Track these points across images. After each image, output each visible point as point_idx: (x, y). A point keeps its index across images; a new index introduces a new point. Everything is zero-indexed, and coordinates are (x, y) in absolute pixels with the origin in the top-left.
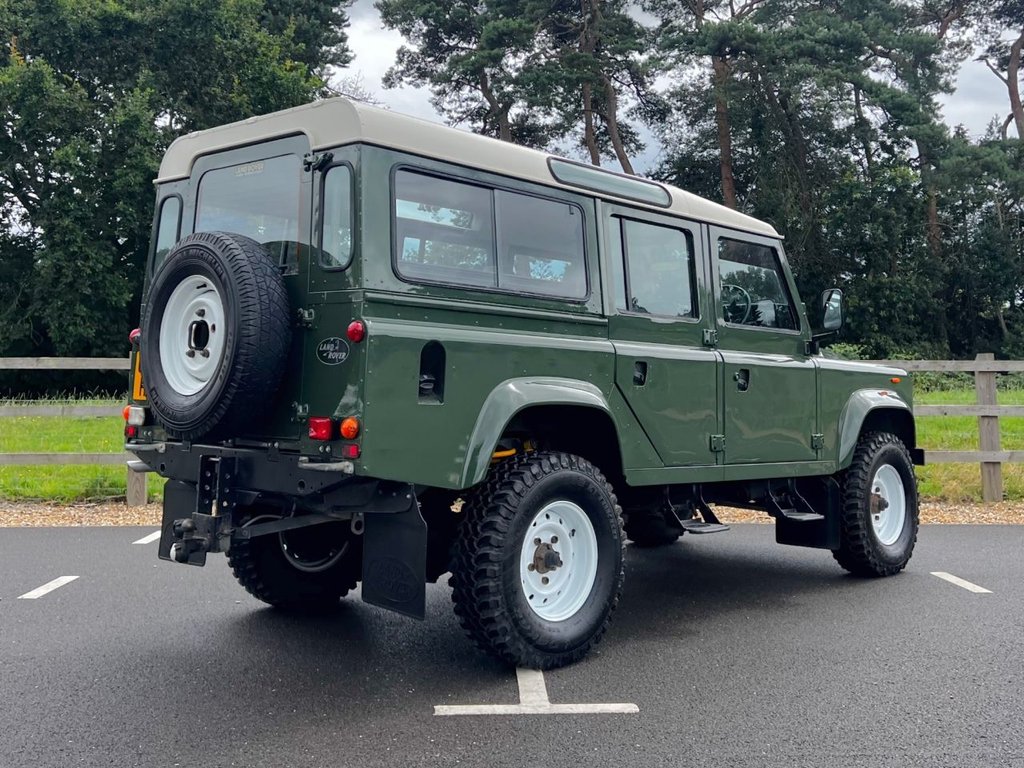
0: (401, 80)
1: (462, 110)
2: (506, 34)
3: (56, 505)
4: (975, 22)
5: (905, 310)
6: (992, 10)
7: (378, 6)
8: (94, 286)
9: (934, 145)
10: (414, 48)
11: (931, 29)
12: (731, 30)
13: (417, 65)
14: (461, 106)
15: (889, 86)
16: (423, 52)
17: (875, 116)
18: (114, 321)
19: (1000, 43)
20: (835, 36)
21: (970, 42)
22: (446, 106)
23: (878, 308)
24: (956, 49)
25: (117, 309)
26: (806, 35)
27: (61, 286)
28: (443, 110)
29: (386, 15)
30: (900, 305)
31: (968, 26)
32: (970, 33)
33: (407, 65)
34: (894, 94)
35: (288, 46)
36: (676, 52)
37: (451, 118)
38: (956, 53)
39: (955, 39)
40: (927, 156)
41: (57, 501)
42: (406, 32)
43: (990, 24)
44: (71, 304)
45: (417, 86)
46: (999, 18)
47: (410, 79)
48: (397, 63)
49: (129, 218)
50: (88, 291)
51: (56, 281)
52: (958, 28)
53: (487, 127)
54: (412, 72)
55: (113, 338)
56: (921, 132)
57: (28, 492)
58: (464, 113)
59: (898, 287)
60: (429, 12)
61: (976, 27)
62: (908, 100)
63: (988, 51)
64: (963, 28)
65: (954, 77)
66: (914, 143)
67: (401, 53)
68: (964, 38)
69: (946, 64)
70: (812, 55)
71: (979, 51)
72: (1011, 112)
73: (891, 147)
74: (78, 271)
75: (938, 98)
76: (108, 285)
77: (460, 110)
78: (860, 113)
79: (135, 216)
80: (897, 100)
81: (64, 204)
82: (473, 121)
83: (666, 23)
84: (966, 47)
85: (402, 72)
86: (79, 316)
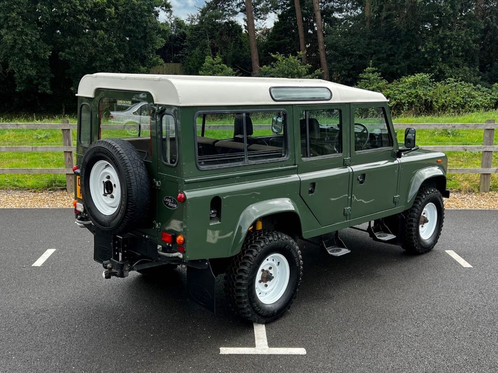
3: (35, 192)
5: (457, 50)
8: (32, 49)
18: (42, 66)
23: (443, 49)
25: (43, 60)
27: (16, 51)
30: (455, 47)
41: (35, 189)
44: (22, 59)
49: (45, 12)
50: (30, 52)
51: (13, 47)
55: (43, 75)
57: (21, 185)
59: (455, 38)
74: (23, 41)
76: (38, 48)
79: (48, 11)
81: (11, 5)
86: (27, 65)
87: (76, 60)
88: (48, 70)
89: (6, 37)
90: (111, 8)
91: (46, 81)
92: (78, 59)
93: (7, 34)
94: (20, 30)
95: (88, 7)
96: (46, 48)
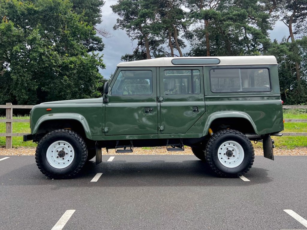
0: (118, 28)
1: (136, 36)
2: (145, 14)
4: (280, 10)
6: (285, 6)
7: (111, 7)
9: (267, 44)
10: (122, 19)
11: (267, 12)
12: (208, 12)
13: (122, 24)
14: (135, 35)
15: (254, 28)
16: (124, 20)
18: (33, 95)
19: (287, 16)
20: (238, 14)
21: (279, 16)
22: (130, 35)
24: (275, 18)
25: (33, 91)
26: (230, 13)
28: (130, 36)
29: (113, 10)
31: (278, 11)
32: (279, 13)
33: (120, 23)
34: (255, 30)
35: (83, 18)
36: (193, 19)
37: (132, 38)
38: (275, 19)
39: (274, 15)
40: (265, 48)
42: (119, 14)
43: (284, 10)
45: (123, 29)
46: (287, 8)
47: (121, 27)
48: (117, 23)
52: (275, 11)
53: (143, 41)
54: (121, 25)
55: (33, 99)
56: (262, 41)
58: (136, 37)
60: (125, 8)
61: (280, 11)
62: (259, 32)
63: (284, 18)
64: (277, 12)
65: (274, 26)
66: (261, 44)
67: (118, 20)
68: (277, 14)
69: (272, 22)
70: (231, 19)
71: (281, 18)
72: (290, 35)
73: (254, 45)
74: (22, 80)
75: (268, 31)
76: (31, 84)
77: (135, 36)
79: (37, 65)
80: (256, 32)
82: (139, 39)
83: (192, 11)
84: (278, 17)
85: (119, 26)
86: (23, 93)
87: (51, 91)
88: (36, 96)
89: (13, 77)
90: (72, 65)
91: (34, 103)
92: (52, 91)
93: (13, 75)
94: (21, 74)
95: (59, 64)
96: (34, 84)
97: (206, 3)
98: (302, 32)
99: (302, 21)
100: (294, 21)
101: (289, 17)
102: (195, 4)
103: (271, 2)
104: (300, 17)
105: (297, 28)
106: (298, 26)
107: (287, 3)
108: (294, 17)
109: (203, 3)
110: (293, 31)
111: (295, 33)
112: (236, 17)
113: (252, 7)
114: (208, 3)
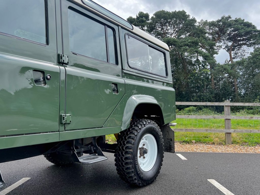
4: (223, 41)
6: (226, 38)
9: (213, 65)
12: (170, 40)
15: (204, 52)
17: (201, 59)
19: (228, 45)
20: (193, 41)
32: (221, 44)
34: (205, 54)
38: (219, 48)
39: (218, 45)
40: (212, 68)
43: (226, 42)
46: (228, 40)
52: (219, 43)
56: (210, 62)
62: (208, 55)
63: (225, 47)
64: (220, 43)
66: (209, 65)
68: (220, 45)
70: (187, 45)
71: (223, 47)
72: (230, 59)
73: (204, 65)
75: (215, 55)
78: (198, 58)
80: (206, 55)
84: (221, 47)
97: (168, 35)
98: (239, 58)
99: (239, 50)
100: (233, 50)
101: (229, 46)
102: (160, 36)
103: (216, 35)
104: (238, 47)
105: (235, 55)
106: (236, 53)
107: (228, 36)
108: (233, 46)
109: (166, 36)
110: (232, 57)
111: (234, 58)
112: (191, 44)
113: (202, 37)
114: (169, 36)
